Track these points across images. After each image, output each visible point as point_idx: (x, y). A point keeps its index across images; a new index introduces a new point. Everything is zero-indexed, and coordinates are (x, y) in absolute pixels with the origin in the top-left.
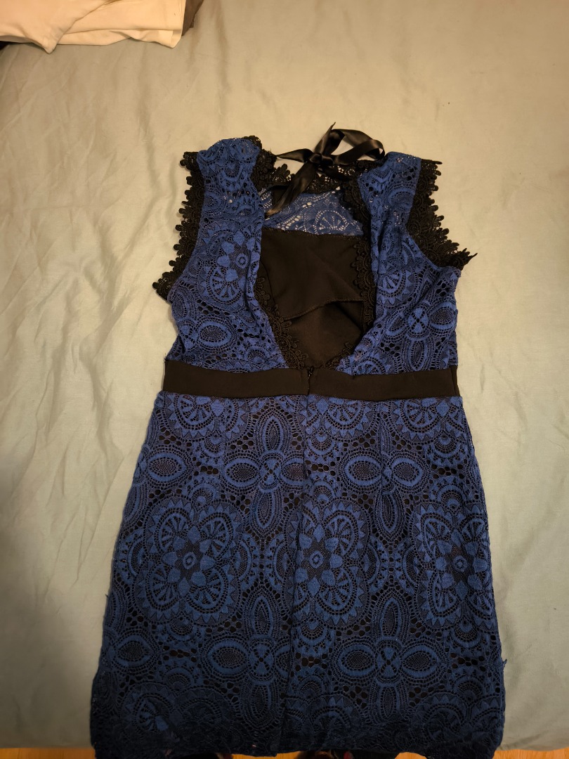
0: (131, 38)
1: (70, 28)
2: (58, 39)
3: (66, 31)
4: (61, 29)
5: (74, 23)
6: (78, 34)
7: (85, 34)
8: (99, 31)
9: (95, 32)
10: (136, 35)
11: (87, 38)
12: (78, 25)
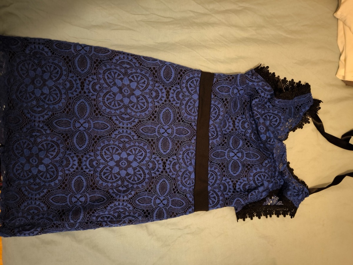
0: (341, 55)
1: (346, 25)
2: (341, 19)
3: (344, 23)
4: (345, 20)
5: (348, 27)
6: (343, 29)
7: (343, 32)
8: (344, 39)
9: (344, 38)
10: (342, 58)
11: (341, 33)
12: (347, 29)
